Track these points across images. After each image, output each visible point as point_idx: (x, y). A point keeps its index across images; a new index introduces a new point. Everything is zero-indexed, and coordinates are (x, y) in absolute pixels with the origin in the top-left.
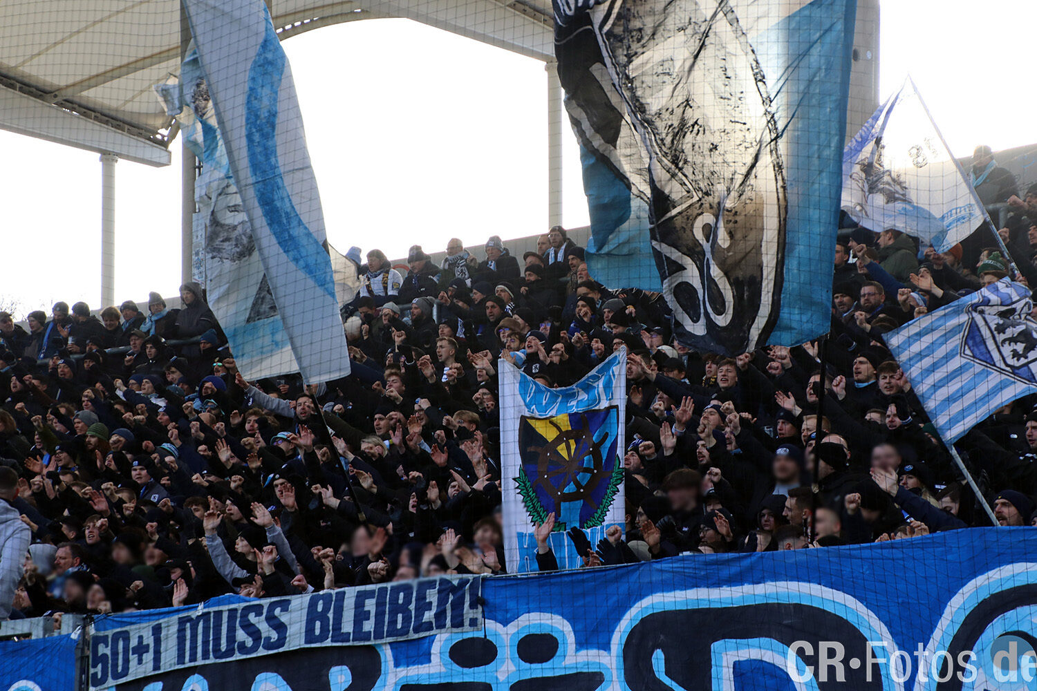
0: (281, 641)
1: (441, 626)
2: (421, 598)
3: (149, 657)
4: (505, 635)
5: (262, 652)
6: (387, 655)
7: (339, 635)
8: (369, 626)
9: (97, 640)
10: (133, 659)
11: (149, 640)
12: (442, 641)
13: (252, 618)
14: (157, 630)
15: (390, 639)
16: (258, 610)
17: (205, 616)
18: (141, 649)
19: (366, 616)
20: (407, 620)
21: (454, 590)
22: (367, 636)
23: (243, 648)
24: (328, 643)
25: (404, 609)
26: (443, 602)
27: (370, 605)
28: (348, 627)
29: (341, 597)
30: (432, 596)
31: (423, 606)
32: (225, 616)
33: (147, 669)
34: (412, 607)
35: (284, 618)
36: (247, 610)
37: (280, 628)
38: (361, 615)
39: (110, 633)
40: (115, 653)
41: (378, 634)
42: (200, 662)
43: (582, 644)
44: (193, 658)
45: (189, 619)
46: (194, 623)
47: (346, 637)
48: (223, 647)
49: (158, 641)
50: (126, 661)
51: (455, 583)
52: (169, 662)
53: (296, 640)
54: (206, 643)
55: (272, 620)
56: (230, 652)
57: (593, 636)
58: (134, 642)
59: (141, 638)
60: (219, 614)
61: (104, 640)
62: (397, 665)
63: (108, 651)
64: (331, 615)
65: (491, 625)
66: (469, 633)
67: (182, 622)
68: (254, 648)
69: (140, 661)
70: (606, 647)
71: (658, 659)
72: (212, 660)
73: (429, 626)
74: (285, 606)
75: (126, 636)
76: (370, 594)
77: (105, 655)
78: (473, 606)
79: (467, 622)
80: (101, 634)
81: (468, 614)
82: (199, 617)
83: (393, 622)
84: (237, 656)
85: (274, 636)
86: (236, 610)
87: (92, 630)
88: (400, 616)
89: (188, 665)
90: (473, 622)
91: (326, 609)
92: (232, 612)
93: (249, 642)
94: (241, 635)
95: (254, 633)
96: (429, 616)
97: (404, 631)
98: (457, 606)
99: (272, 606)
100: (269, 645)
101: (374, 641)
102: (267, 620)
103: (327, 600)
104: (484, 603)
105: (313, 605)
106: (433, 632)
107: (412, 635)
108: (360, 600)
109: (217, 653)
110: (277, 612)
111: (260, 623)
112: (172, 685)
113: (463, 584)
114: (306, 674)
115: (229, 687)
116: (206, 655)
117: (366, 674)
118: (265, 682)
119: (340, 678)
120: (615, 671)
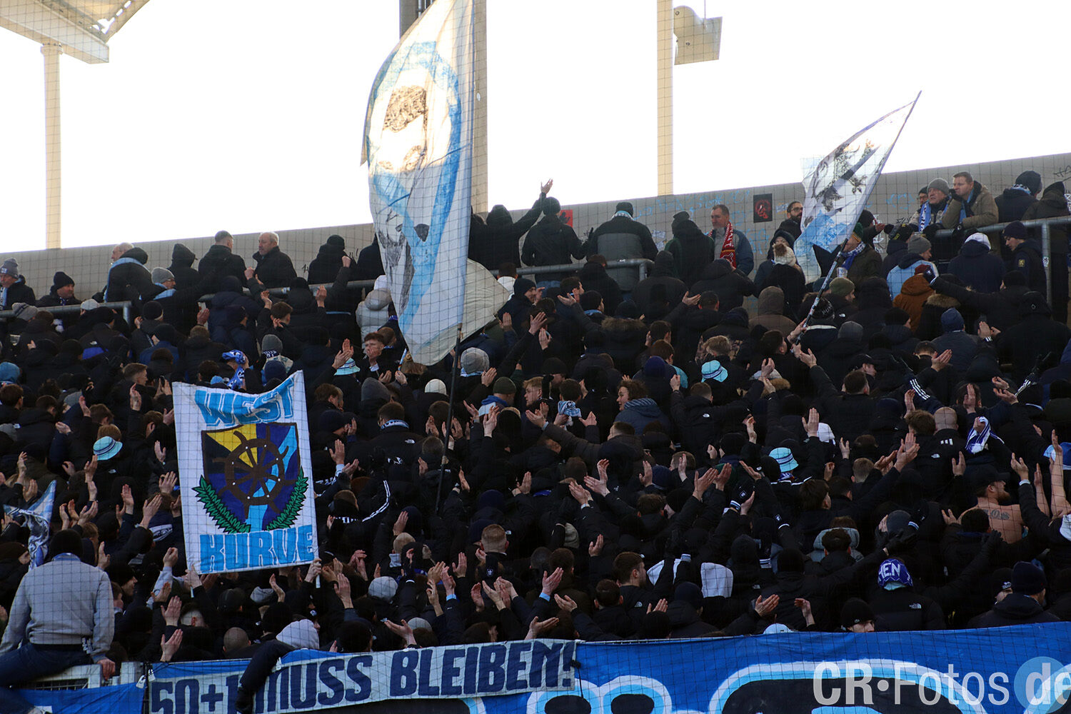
0: (366, 692)
1: (535, 683)
2: (515, 657)
4: (599, 695)
5: (344, 703)
6: (477, 707)
7: (426, 689)
8: (458, 681)
9: (157, 687)
10: (204, 705)
12: (538, 698)
13: (332, 670)
15: (482, 694)
16: (339, 665)
17: (284, 670)
18: (212, 698)
19: (456, 672)
20: (499, 677)
21: (548, 652)
22: (458, 690)
23: (323, 698)
24: (416, 696)
25: (496, 667)
26: (537, 663)
27: (460, 663)
28: (435, 680)
29: (427, 657)
30: (527, 657)
31: (516, 665)
32: (304, 670)
34: (505, 666)
35: (366, 672)
36: (326, 665)
37: (364, 681)
38: (449, 672)
39: (175, 681)
40: (181, 701)
41: (469, 688)
42: (279, 709)
43: (679, 705)
44: (271, 707)
47: (434, 691)
48: (303, 696)
50: (195, 708)
51: (550, 646)
53: (381, 691)
54: (284, 694)
55: (353, 673)
56: (310, 702)
57: (691, 695)
60: (297, 668)
61: (168, 687)
63: (172, 697)
64: (417, 671)
65: (587, 685)
66: (561, 691)
68: (337, 698)
69: (211, 708)
70: (705, 708)
72: (291, 710)
73: (523, 684)
74: (368, 662)
75: (194, 685)
76: (459, 653)
77: (168, 702)
78: (566, 668)
79: (560, 683)
80: (163, 680)
81: (562, 674)
83: (484, 678)
84: (319, 707)
85: (358, 689)
86: (315, 664)
87: (152, 678)
88: (492, 674)
89: (266, 713)
90: (567, 683)
91: (412, 665)
93: (330, 693)
94: (321, 687)
95: (336, 685)
96: (523, 675)
97: (498, 686)
98: (552, 667)
99: (353, 662)
100: (352, 695)
101: (463, 696)
102: (349, 673)
103: (412, 657)
104: (577, 665)
105: (397, 661)
106: (529, 689)
107: (505, 691)
108: (449, 658)
109: (296, 703)
110: (360, 666)
111: (342, 676)
113: (557, 647)
116: (284, 705)
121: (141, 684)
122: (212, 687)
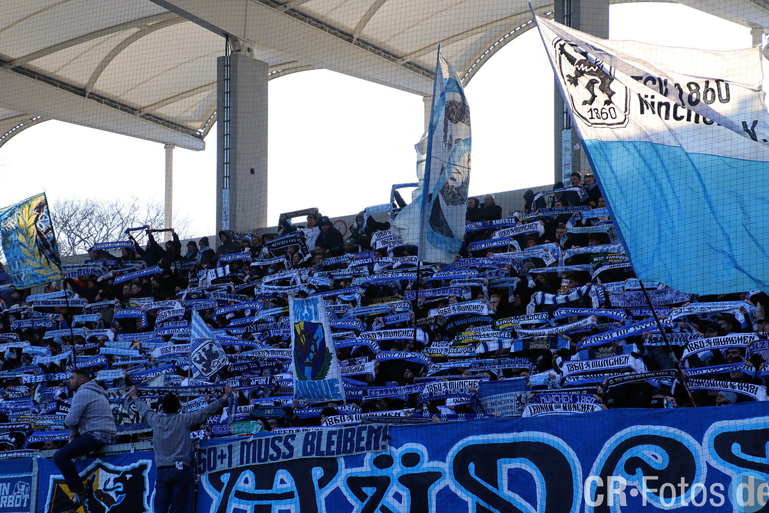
0: (291, 455)
1: (369, 448)
2: (359, 434)
3: (226, 461)
4: (397, 453)
5: (281, 460)
6: (341, 462)
7: (319, 452)
8: (334, 448)
9: (201, 452)
10: (219, 461)
11: (226, 452)
12: (369, 457)
13: (277, 442)
14: (230, 448)
15: (344, 455)
16: (280, 439)
17: (254, 441)
18: (222, 457)
19: (333, 443)
20: (352, 445)
21: (375, 431)
22: (333, 453)
23: (272, 456)
24: (314, 456)
25: (351, 440)
26: (369, 437)
27: (335, 438)
28: (323, 448)
29: (320, 434)
30: (365, 434)
31: (360, 439)
32: (264, 441)
33: (225, 466)
34: (355, 439)
35: (293, 443)
36: (274, 439)
37: (291, 448)
38: (330, 443)
39: (207, 448)
40: (209, 458)
41: (339, 452)
42: (251, 463)
43: (431, 458)
44: (248, 462)
45: (246, 443)
46: (249, 444)
47: (323, 453)
48: (263, 457)
49: (230, 453)
50: (215, 462)
51: (376, 428)
52: (236, 463)
53: (298, 454)
54: (254, 455)
55: (286, 444)
56: (265, 459)
57: (437, 454)
58: (219, 453)
59: (222, 451)
60: (260, 441)
61: (204, 451)
62: (346, 467)
63: (206, 457)
64: (315, 442)
65: (392, 448)
66: (380, 452)
67: (243, 444)
68: (278, 458)
69: (222, 463)
70: (444, 460)
71: (471, 467)
72: (257, 463)
73: (363, 449)
74: (293, 437)
75: (215, 450)
77: (205, 459)
78: (383, 439)
79: (380, 447)
80: (203, 448)
81: (381, 443)
82: (251, 442)
83: (345, 446)
84: (269, 461)
85: (287, 452)
86: (269, 439)
88: (349, 444)
89: (245, 465)
90: (384, 448)
91: (313, 439)
92: (267, 440)
93: (275, 455)
94: (271, 451)
95: (278, 450)
96: (363, 444)
97: (351, 450)
98: (377, 440)
99: (287, 437)
100: (285, 456)
101: (336, 456)
102: (284, 444)
103: (314, 432)
104: (389, 438)
105: (307, 434)
106: (365, 452)
107: (355, 453)
108: (330, 435)
109: (260, 459)
110: (290, 440)
111: (281, 445)
112: (235, 474)
113: (380, 428)
114: (300, 470)
115: (265, 477)
116: (254, 461)
117: (331, 471)
118: (282, 474)
119: (317, 473)
120: (447, 470)
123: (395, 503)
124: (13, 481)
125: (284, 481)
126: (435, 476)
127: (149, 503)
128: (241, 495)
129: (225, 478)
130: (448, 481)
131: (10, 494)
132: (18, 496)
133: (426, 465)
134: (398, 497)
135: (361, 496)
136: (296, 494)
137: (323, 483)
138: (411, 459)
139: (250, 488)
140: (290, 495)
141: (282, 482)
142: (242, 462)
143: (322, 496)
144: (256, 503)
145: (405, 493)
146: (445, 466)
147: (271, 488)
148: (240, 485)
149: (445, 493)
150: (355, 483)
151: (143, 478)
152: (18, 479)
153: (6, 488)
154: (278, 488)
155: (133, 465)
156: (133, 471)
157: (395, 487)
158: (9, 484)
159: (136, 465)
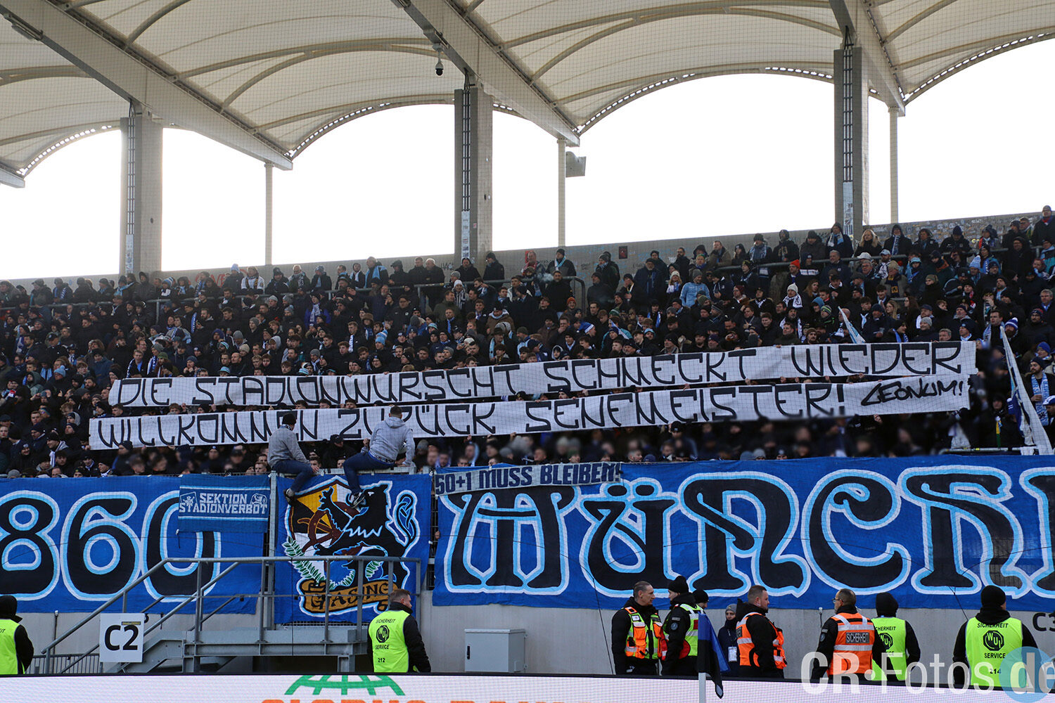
0: (530, 482)
1: (604, 479)
2: (595, 469)
3: (465, 485)
4: (631, 485)
5: (520, 486)
6: (578, 490)
7: (556, 481)
8: (569, 479)
9: (438, 477)
10: (457, 485)
11: (464, 478)
12: (604, 486)
13: (515, 472)
14: (469, 475)
15: (580, 484)
16: (518, 470)
17: (494, 471)
18: (461, 482)
19: (570, 475)
20: (588, 477)
21: (609, 467)
22: (569, 483)
23: (511, 483)
24: (552, 484)
25: (587, 473)
26: (604, 471)
27: (571, 471)
28: (560, 478)
29: (556, 467)
30: (600, 469)
31: (595, 473)
32: (503, 471)
33: (464, 489)
34: (590, 473)
35: (530, 474)
36: (512, 470)
37: (529, 478)
38: (566, 475)
39: (445, 475)
40: (447, 483)
41: (575, 482)
42: (491, 487)
43: (664, 490)
44: (488, 486)
45: (485, 472)
46: (488, 473)
47: (559, 482)
48: (502, 483)
49: (469, 479)
50: (453, 486)
51: (610, 465)
52: (475, 486)
53: (536, 482)
54: (494, 481)
55: (524, 474)
56: (505, 485)
57: (670, 486)
58: (457, 479)
60: (499, 471)
61: (442, 477)
62: (583, 493)
63: (444, 481)
64: (552, 474)
65: (626, 481)
66: (615, 484)
67: (481, 473)
68: (517, 484)
69: (461, 486)
70: (676, 491)
71: (700, 497)
72: (497, 488)
73: (599, 480)
74: (530, 469)
75: (453, 477)
76: (571, 467)
78: (617, 474)
79: (614, 480)
80: (441, 474)
81: (615, 476)
82: (490, 472)
83: (581, 478)
84: (509, 487)
85: (526, 480)
86: (508, 469)
87: (435, 473)
88: (585, 476)
89: (485, 489)
90: (617, 480)
91: (550, 471)
92: (506, 471)
93: (514, 482)
94: (510, 479)
95: (517, 479)
96: (598, 476)
97: (587, 481)
98: (611, 474)
99: (524, 469)
100: (523, 483)
101: (572, 485)
102: (522, 474)
103: (550, 468)
104: (621, 473)
105: (543, 469)
106: (601, 483)
107: (590, 483)
108: (566, 469)
109: (499, 485)
110: (527, 471)
111: (519, 475)
112: (477, 496)
113: (613, 465)
114: (540, 495)
115: (505, 498)
116: (494, 486)
117: (568, 496)
118: (521, 497)
119: (556, 498)
120: (679, 500)
121: (431, 474)
122: (460, 477)
123: (631, 522)
124: (250, 494)
125: (524, 502)
126: (670, 503)
127: (391, 514)
128: (484, 512)
129: (467, 499)
130: (680, 506)
131: (248, 503)
132: (255, 506)
133: (660, 494)
134: (633, 517)
135: (599, 516)
136: (538, 513)
137: (562, 505)
138: (644, 490)
139: (493, 506)
140: (532, 514)
141: (523, 503)
142: (481, 486)
143: (561, 515)
144: (500, 518)
145: (641, 516)
146: (678, 496)
147: (513, 507)
148: (482, 504)
149: (678, 517)
150: (592, 507)
151: (385, 495)
152: (253, 492)
153: (244, 498)
154: (518, 507)
155: (373, 485)
156: (374, 489)
157: (630, 510)
158: (246, 495)
159: (377, 485)
